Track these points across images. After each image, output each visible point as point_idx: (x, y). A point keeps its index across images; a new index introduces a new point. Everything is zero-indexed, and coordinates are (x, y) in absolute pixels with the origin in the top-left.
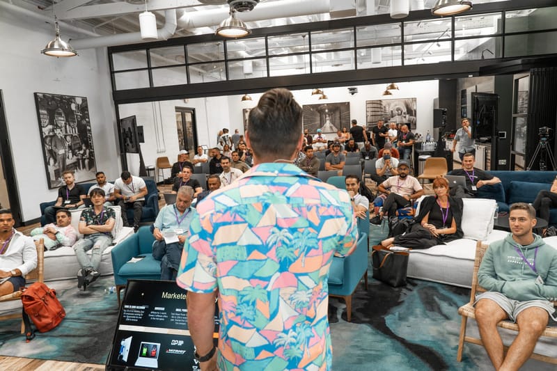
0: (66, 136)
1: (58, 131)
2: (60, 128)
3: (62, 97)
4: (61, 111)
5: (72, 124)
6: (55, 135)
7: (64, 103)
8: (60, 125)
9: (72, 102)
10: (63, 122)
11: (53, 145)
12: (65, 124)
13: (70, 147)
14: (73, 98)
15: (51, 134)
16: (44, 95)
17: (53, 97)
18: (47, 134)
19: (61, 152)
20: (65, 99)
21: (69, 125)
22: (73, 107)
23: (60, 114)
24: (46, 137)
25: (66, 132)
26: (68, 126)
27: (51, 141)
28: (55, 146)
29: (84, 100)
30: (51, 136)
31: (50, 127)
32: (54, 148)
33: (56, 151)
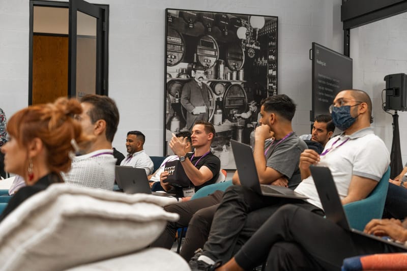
0: (213, 84)
1: (198, 75)
2: (205, 69)
3: (218, 16)
4: (211, 39)
5: (232, 63)
6: (191, 80)
7: (222, 27)
8: (204, 64)
9: (240, 25)
10: (213, 60)
11: (183, 96)
12: (218, 63)
13: (219, 104)
14: (246, 17)
15: (183, 77)
16: (182, 13)
17: (200, 16)
18: (174, 76)
19: (199, 110)
20: (227, 19)
21: (226, 65)
22: (242, 33)
23: (209, 46)
24: (173, 82)
25: (217, 75)
26: (222, 67)
27: (180, 90)
28: (189, 99)
29: (272, 22)
30: (183, 82)
31: (185, 65)
32: (184, 103)
33: (189, 107)
